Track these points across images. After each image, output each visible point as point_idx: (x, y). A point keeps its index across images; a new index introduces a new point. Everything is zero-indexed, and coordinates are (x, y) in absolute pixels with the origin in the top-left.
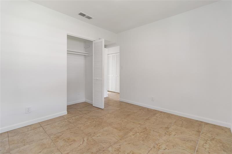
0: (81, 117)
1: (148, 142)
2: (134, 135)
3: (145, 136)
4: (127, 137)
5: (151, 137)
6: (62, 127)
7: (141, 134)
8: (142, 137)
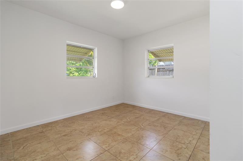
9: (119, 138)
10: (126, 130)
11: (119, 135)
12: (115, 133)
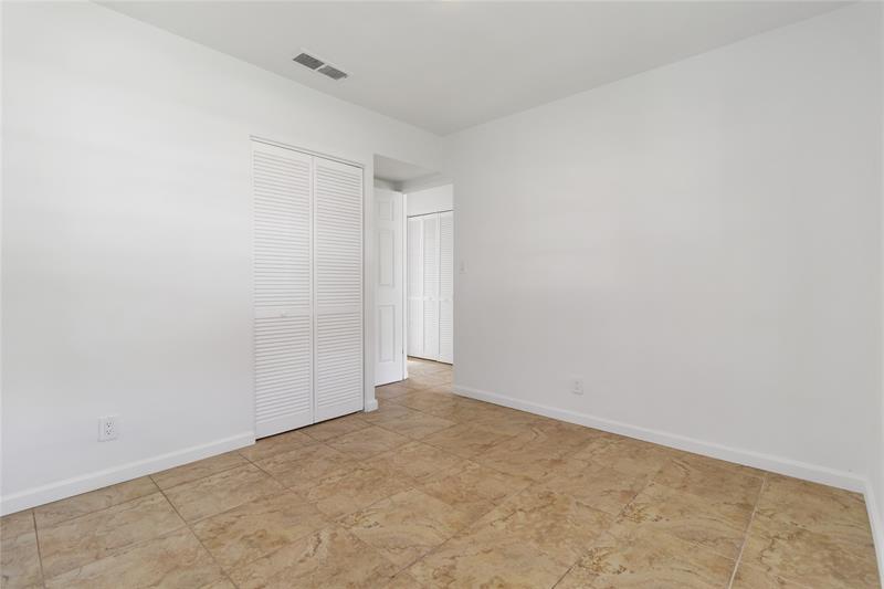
0: (309, 454)
1: (557, 546)
2: (505, 519)
3: (548, 523)
4: (480, 528)
5: (568, 527)
6: (236, 490)
7: (533, 516)
8: (538, 525)
9: (438, 486)
10: (408, 517)
11: (438, 496)
12: (455, 501)
